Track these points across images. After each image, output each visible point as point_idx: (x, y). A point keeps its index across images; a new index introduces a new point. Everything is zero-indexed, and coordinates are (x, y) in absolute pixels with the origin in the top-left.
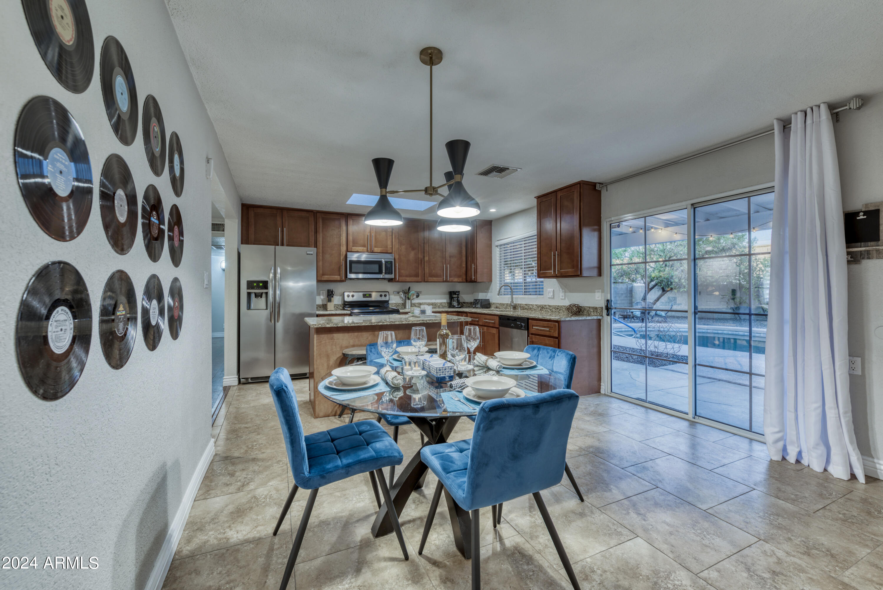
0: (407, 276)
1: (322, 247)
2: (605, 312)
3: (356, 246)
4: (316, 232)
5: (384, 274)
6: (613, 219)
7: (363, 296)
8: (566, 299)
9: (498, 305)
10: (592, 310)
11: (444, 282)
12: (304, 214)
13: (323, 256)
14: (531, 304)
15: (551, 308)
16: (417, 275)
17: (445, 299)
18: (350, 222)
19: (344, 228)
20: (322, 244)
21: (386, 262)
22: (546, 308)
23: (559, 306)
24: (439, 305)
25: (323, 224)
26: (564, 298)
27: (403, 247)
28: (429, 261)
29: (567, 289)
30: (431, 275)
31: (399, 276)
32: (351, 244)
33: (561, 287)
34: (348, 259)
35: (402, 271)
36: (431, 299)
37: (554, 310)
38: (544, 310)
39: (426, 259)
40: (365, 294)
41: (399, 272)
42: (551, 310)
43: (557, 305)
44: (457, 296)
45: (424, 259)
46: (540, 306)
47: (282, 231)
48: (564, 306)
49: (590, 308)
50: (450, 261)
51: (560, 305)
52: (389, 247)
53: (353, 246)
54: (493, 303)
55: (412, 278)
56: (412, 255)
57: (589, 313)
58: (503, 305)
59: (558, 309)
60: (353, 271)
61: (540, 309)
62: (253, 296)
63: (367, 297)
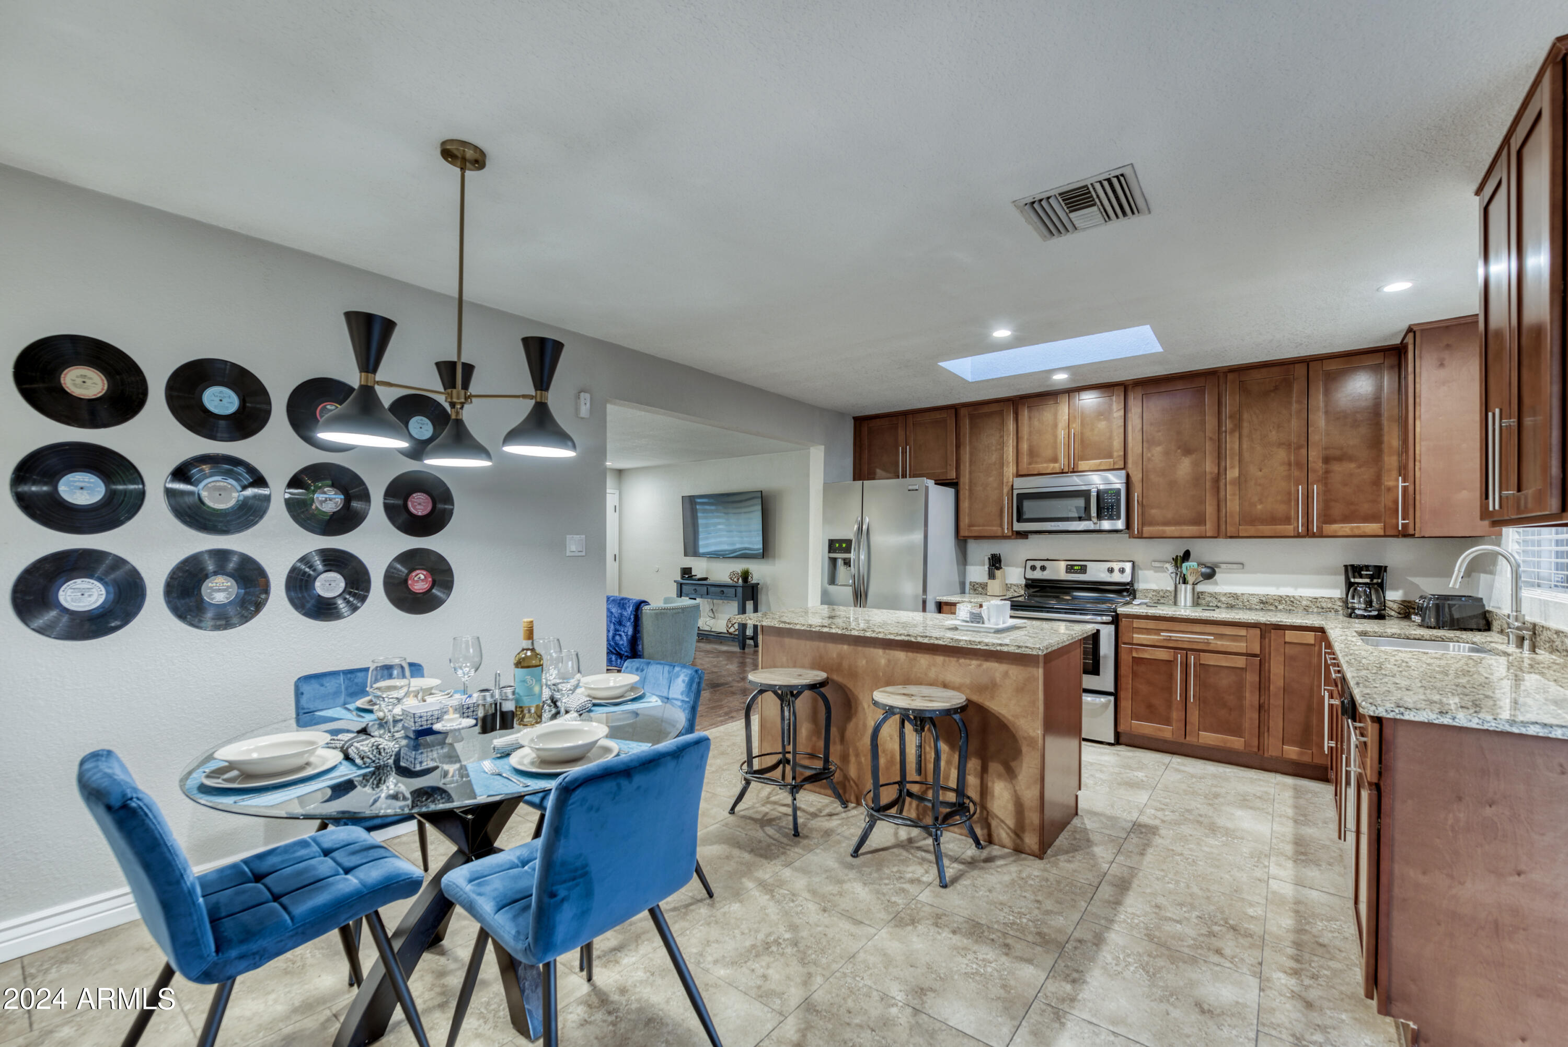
0: (1167, 523)
1: (970, 473)
3: (1036, 463)
4: (958, 447)
5: (1095, 520)
7: (1067, 568)
11: (1298, 536)
12: (938, 415)
13: (970, 490)
16: (1199, 520)
17: (1334, 587)
18: (1025, 414)
19: (1011, 426)
20: (970, 466)
21: (1098, 492)
24: (1304, 603)
25: (971, 428)
27: (1158, 450)
28: (1241, 481)
30: (1249, 519)
31: (1143, 523)
32: (1025, 459)
34: (1015, 492)
35: (1153, 511)
36: (1278, 586)
39: (1233, 473)
40: (1072, 566)
41: (1143, 514)
44: (1368, 581)
45: (1226, 474)
47: (904, 452)
50: (1327, 472)
52: (1115, 454)
53: (1030, 464)
55: (1185, 528)
56: (1185, 467)
60: (1026, 516)
62: (840, 562)
63: (1076, 572)
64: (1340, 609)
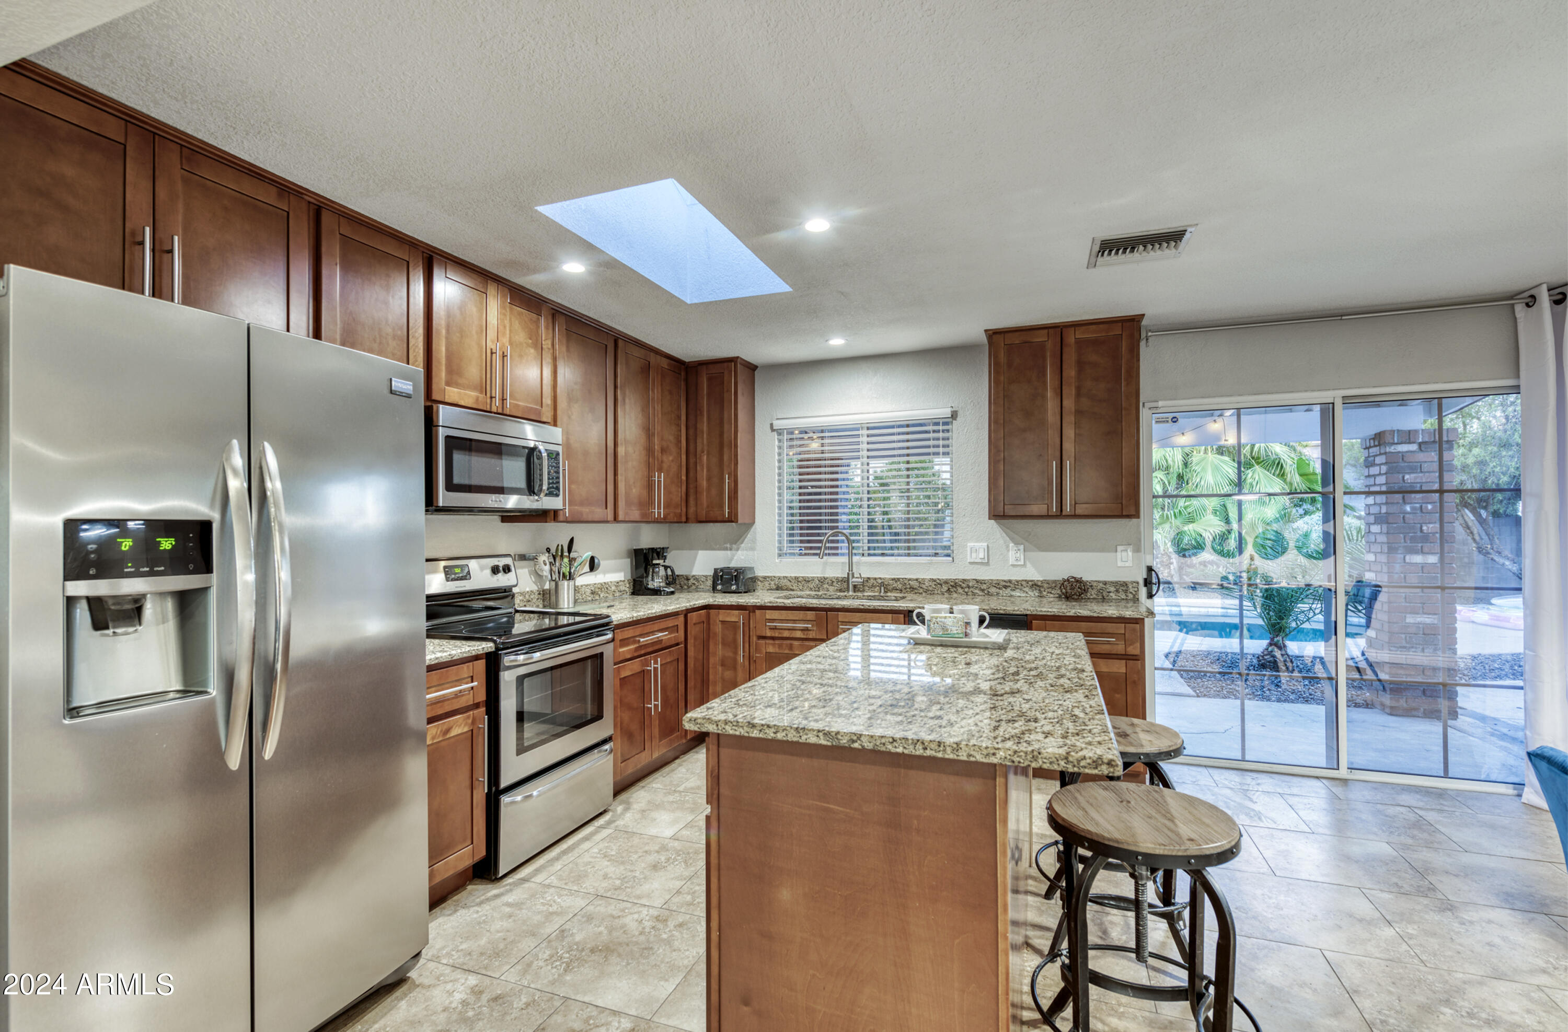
0: (583, 504)
2: (1143, 591)
3: (457, 385)
5: (542, 495)
6: (1161, 404)
7: (447, 572)
8: (1028, 565)
9: (784, 583)
10: (1112, 589)
14: (915, 577)
15: (984, 587)
17: (620, 571)
18: (439, 285)
21: (549, 455)
22: (969, 587)
23: (1010, 581)
26: (1022, 563)
27: (577, 407)
28: (625, 459)
29: (1032, 544)
33: (1013, 540)
34: (441, 433)
35: (575, 487)
37: (993, 590)
38: (960, 590)
39: (621, 451)
40: (454, 567)
42: (983, 590)
43: (1006, 578)
45: (617, 451)
46: (946, 582)
48: (1027, 581)
49: (1105, 583)
51: (1013, 578)
52: (547, 399)
53: (448, 382)
54: (765, 578)
57: (1105, 594)
58: (807, 580)
59: (1006, 587)
60: (455, 481)
61: (945, 588)
63: (456, 578)
64: (627, 589)
